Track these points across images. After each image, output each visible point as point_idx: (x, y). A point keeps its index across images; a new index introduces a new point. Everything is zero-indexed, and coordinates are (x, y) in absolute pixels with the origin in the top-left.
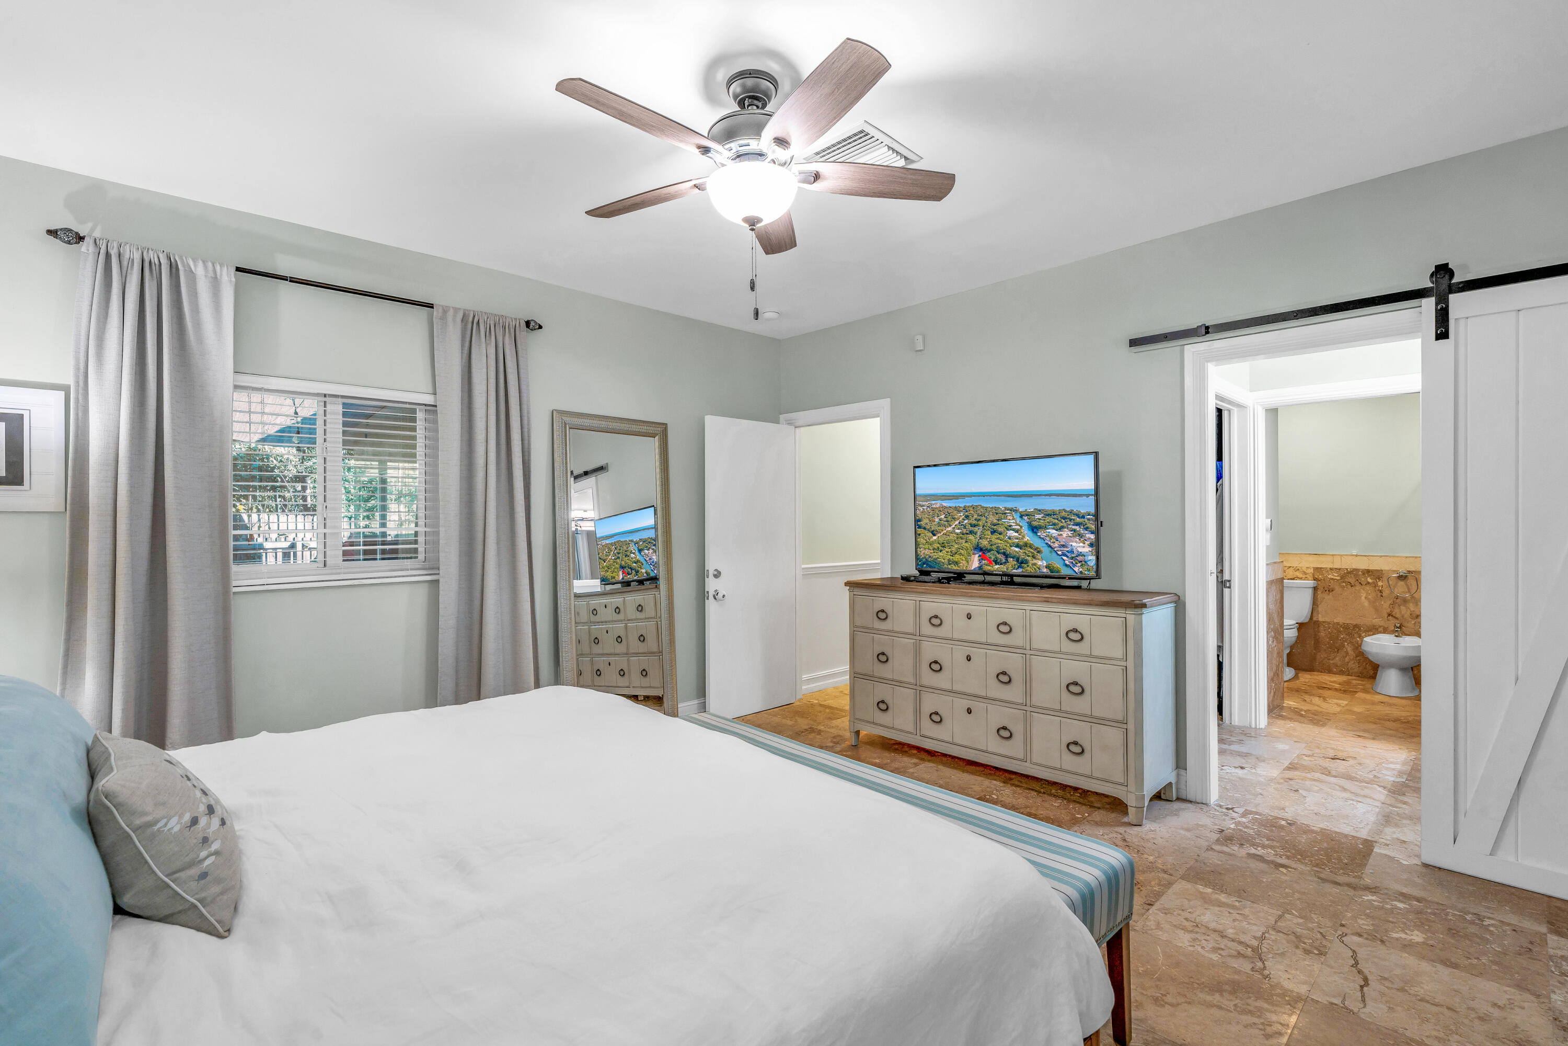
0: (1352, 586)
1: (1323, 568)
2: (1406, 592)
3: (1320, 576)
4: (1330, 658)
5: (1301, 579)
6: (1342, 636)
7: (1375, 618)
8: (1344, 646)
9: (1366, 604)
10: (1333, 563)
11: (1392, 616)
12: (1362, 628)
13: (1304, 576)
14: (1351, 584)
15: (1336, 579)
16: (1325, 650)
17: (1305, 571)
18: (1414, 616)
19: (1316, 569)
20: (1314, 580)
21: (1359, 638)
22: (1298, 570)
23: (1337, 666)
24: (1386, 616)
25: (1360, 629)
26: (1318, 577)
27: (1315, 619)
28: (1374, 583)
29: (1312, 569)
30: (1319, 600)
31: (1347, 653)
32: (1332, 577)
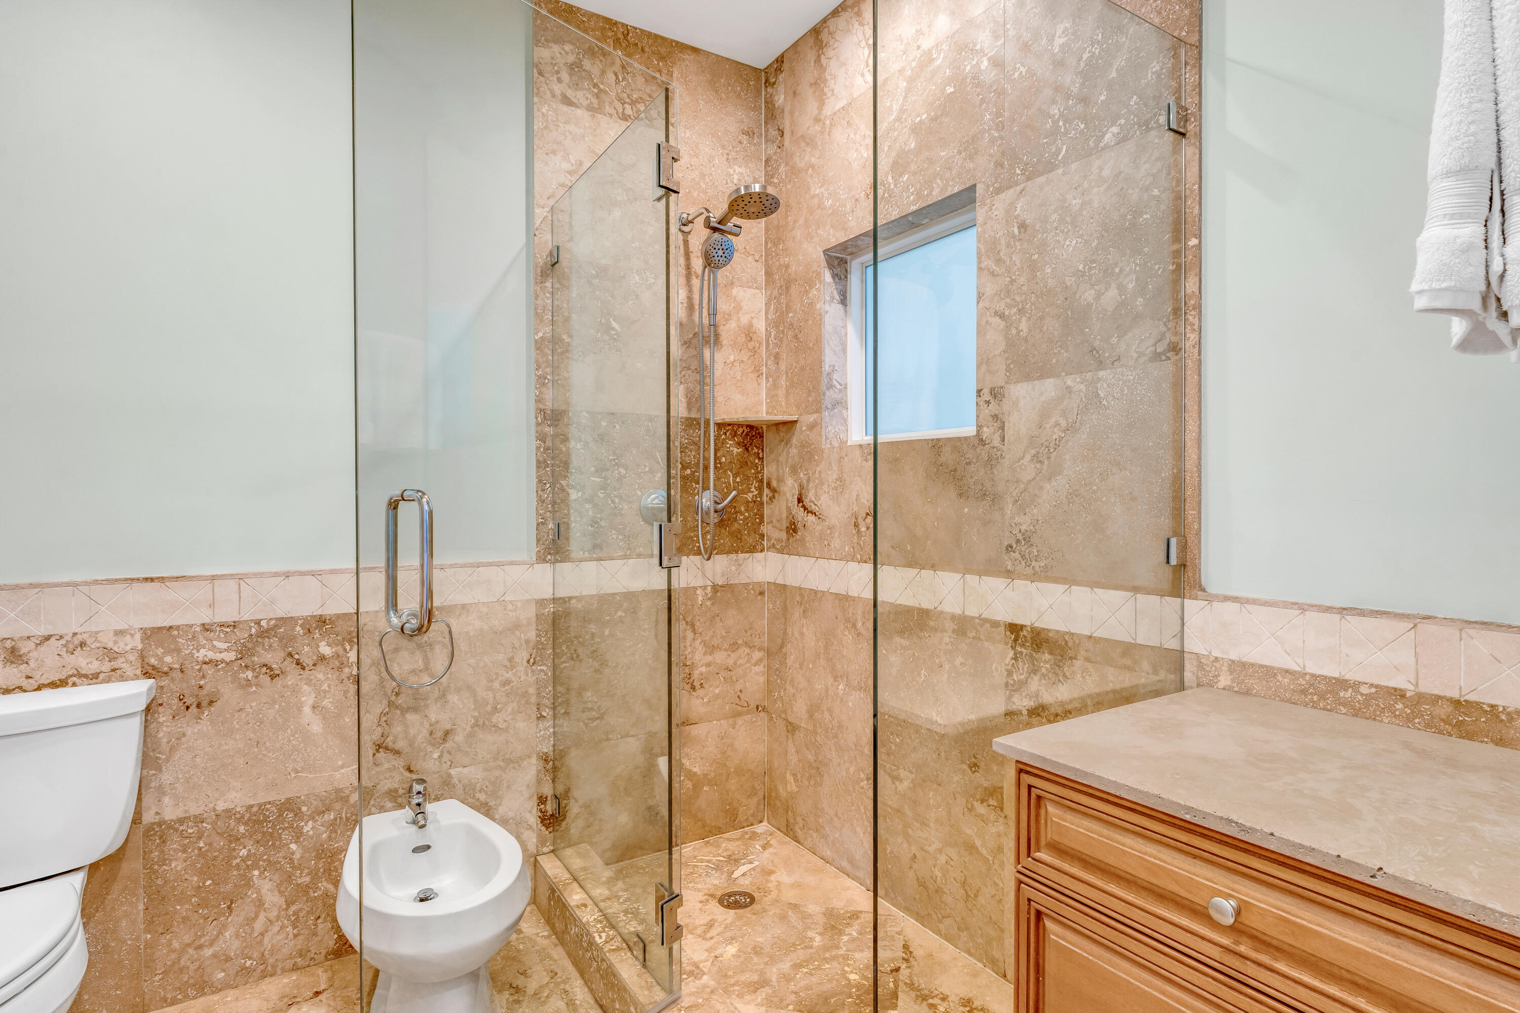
0: (272, 677)
1: (178, 628)
2: (421, 671)
3: (168, 659)
4: (203, 940)
5: (94, 678)
6: (244, 852)
7: (342, 767)
8: (249, 884)
9: (316, 727)
10: (212, 605)
11: (387, 748)
12: (304, 809)
13: (106, 666)
14: (271, 669)
15: (222, 661)
16: (185, 919)
17: (110, 645)
18: (439, 734)
19: (152, 635)
20: (147, 675)
21: (296, 842)
22: (82, 644)
23: (228, 959)
24: (371, 755)
25: (298, 814)
26: (161, 660)
27: (148, 817)
28: (337, 656)
29: (138, 637)
30: (164, 745)
31: (260, 903)
32: (211, 655)
